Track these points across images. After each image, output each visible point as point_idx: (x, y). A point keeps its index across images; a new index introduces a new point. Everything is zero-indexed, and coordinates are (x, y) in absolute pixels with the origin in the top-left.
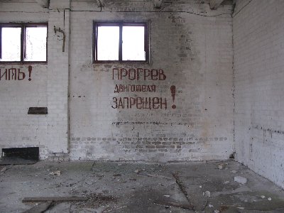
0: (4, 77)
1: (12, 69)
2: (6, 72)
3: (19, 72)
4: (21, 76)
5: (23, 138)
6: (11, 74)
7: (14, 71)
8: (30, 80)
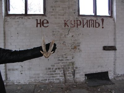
0: (86, 25)
1: (91, 20)
2: (87, 22)
3: (96, 23)
4: (97, 25)
5: (99, 66)
6: (91, 24)
7: (92, 21)
8: (103, 28)
